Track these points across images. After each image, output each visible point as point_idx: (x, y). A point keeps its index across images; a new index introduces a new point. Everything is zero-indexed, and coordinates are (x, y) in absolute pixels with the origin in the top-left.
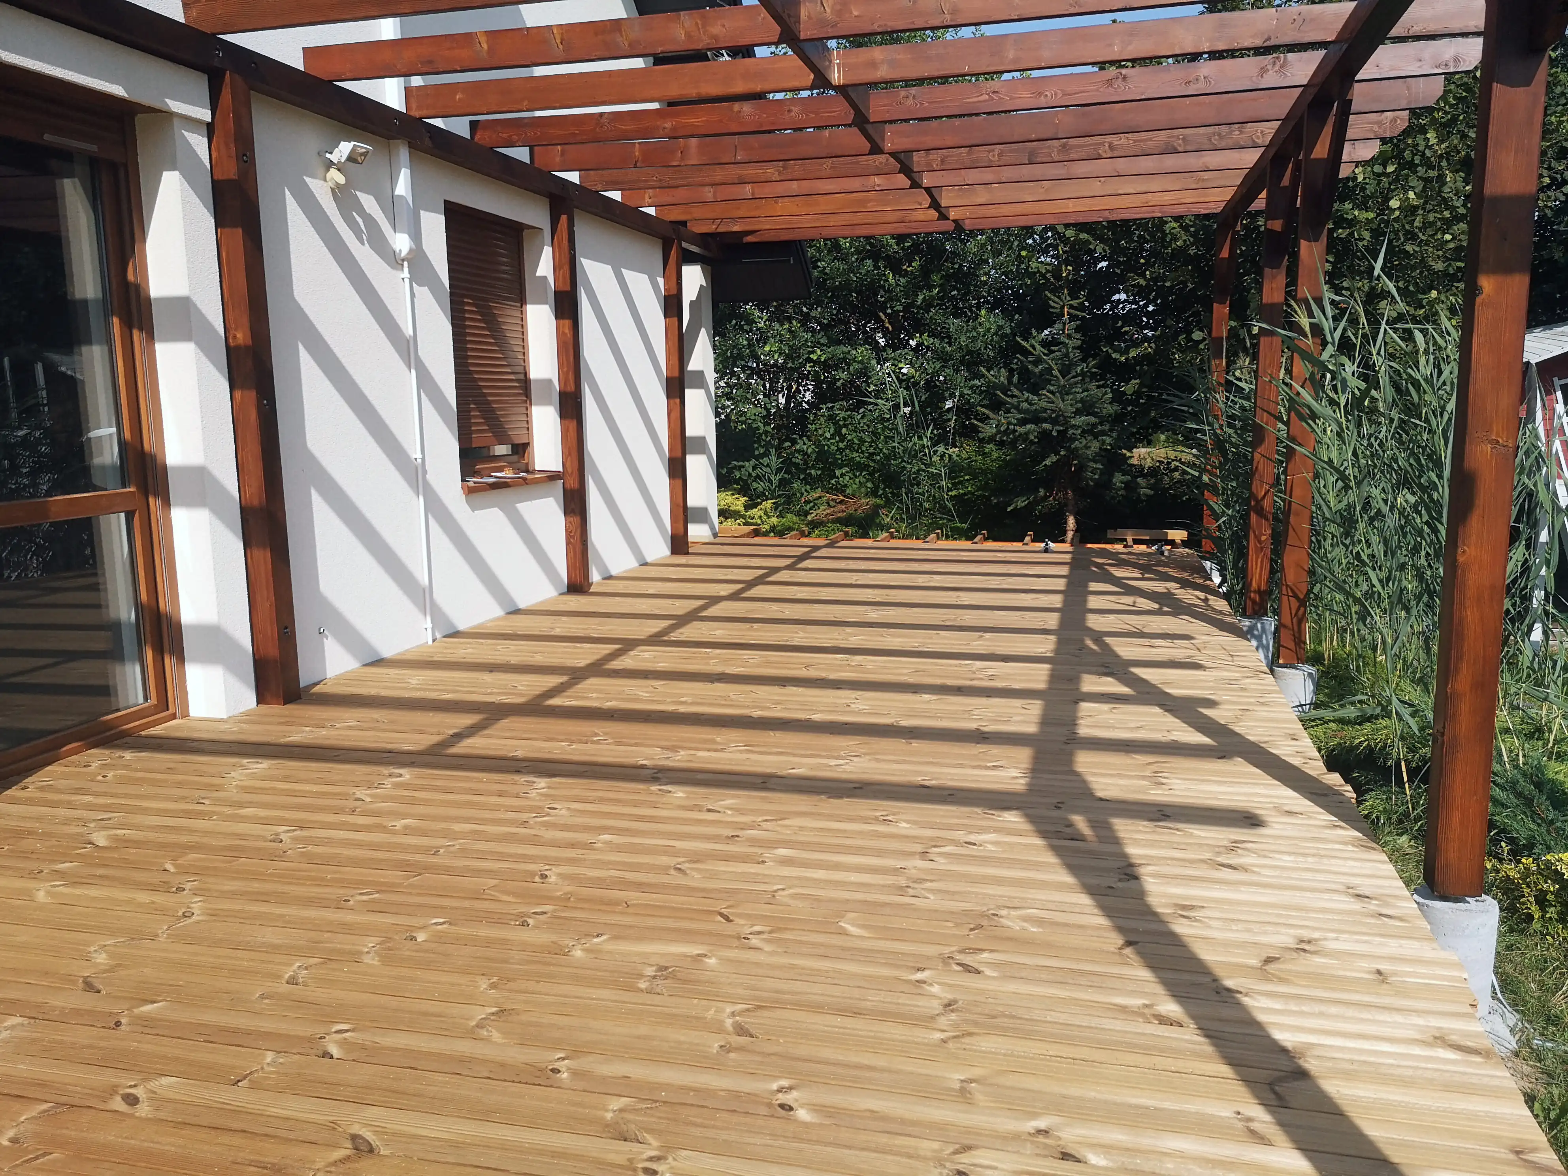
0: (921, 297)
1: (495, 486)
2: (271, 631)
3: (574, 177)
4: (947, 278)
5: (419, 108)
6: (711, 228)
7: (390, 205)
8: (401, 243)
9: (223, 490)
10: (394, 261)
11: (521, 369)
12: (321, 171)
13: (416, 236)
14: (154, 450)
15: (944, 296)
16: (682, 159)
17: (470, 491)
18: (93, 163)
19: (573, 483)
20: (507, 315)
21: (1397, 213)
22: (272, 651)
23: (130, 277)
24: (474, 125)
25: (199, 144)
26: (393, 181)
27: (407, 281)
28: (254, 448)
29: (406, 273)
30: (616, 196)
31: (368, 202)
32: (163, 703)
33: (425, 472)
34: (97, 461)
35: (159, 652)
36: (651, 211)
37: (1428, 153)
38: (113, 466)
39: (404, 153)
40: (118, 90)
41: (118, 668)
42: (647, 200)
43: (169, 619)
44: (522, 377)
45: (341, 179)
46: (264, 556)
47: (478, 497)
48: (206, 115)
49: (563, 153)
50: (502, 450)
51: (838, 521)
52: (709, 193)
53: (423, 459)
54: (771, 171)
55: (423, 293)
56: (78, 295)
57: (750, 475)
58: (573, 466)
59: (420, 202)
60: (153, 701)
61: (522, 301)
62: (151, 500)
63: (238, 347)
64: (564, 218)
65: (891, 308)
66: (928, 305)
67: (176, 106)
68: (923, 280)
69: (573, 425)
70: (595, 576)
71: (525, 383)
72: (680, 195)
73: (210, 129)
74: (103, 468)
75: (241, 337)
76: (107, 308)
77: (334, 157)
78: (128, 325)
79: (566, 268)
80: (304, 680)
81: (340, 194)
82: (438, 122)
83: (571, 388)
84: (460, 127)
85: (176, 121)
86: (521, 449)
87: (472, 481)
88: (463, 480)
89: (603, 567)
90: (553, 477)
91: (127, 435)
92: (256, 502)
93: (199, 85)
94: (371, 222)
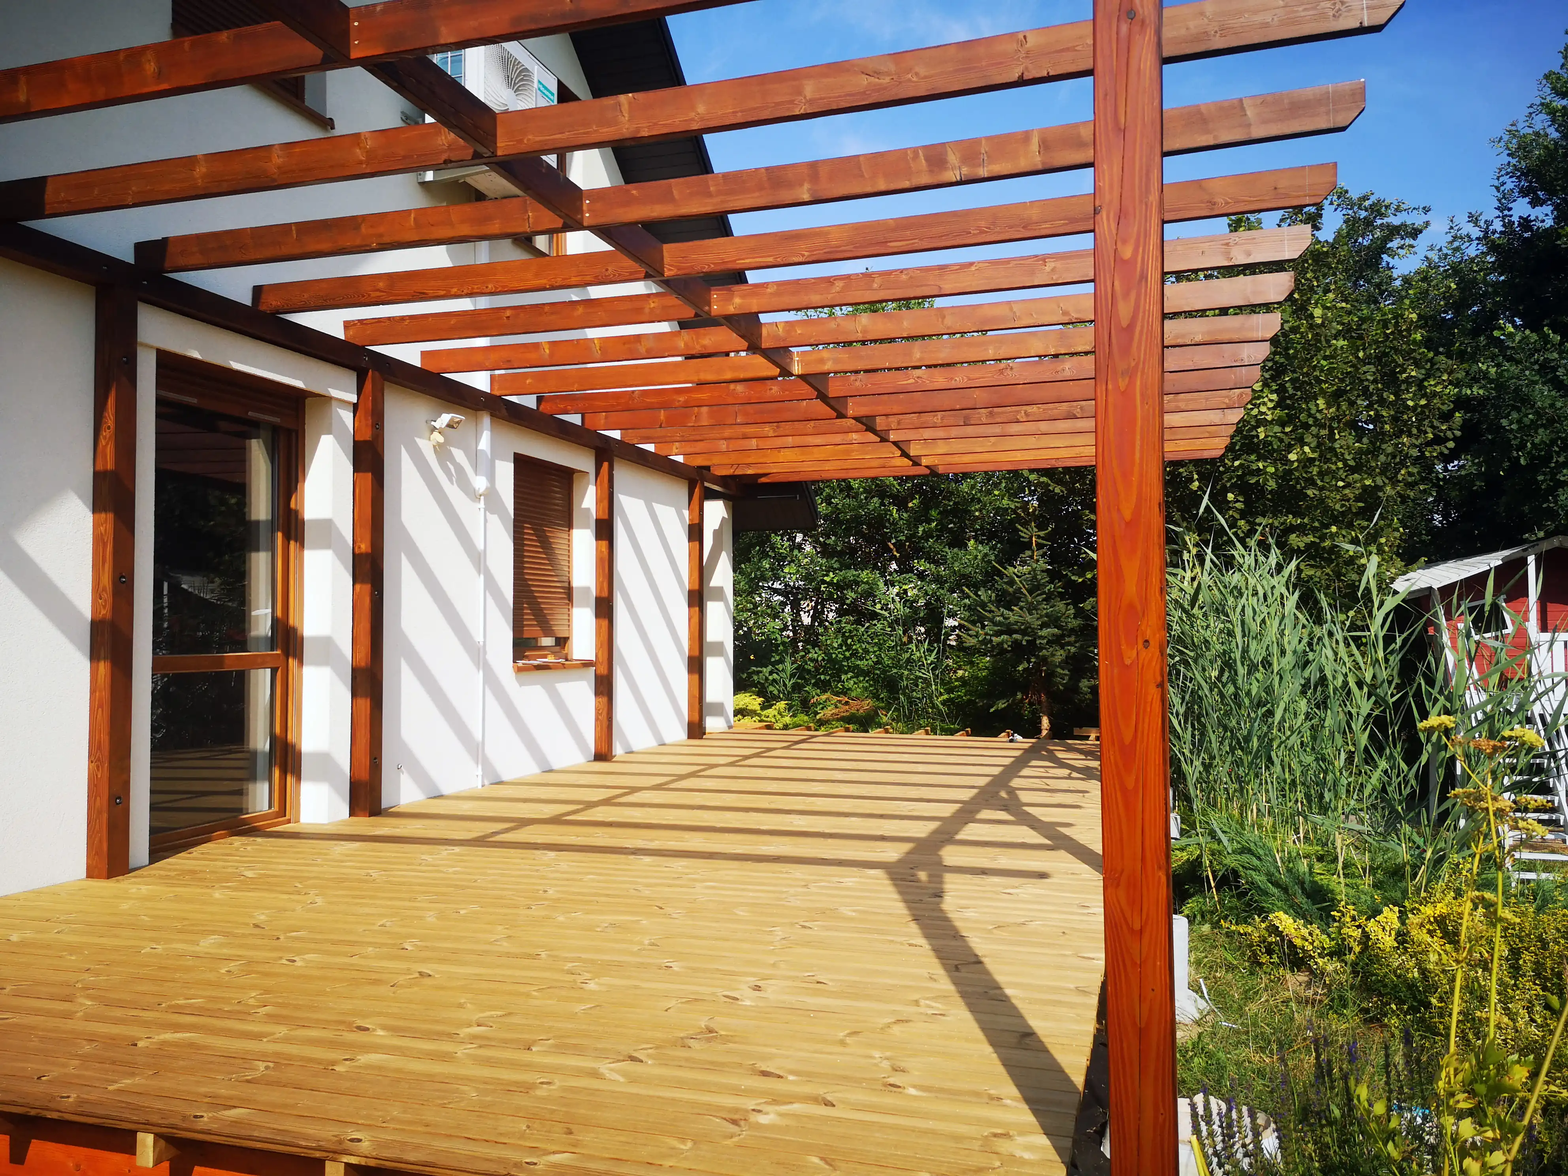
0: (921, 529)
1: (539, 668)
2: (365, 761)
3: (616, 434)
4: (944, 513)
5: (499, 389)
6: (729, 472)
7: (475, 457)
8: (480, 483)
9: (341, 655)
10: (475, 496)
11: (565, 579)
12: (427, 433)
13: (491, 478)
14: (297, 625)
15: (942, 529)
16: (695, 421)
17: (519, 670)
18: (275, 430)
19: (603, 670)
20: (558, 538)
21: (1296, 464)
22: (364, 775)
23: (293, 505)
24: (539, 400)
25: (347, 417)
26: (477, 442)
27: (482, 511)
28: (366, 625)
29: (482, 505)
30: (650, 447)
31: (459, 455)
32: (283, 812)
33: (485, 653)
34: (253, 633)
35: (284, 773)
36: (680, 459)
37: (1319, 416)
38: (266, 637)
39: (486, 420)
40: (299, 384)
41: (251, 786)
42: (675, 451)
43: (293, 747)
44: (566, 585)
45: (441, 439)
46: (365, 704)
47: (525, 675)
48: (354, 398)
49: (606, 417)
50: (547, 641)
51: (842, 719)
52: (723, 445)
53: (484, 642)
54: (768, 430)
55: (494, 519)
56: (254, 517)
57: (767, 679)
58: (604, 657)
59: (496, 454)
60: (275, 808)
61: (570, 526)
62: (290, 660)
63: (361, 555)
64: (606, 465)
65: (896, 537)
66: (928, 535)
67: (334, 393)
68: (921, 516)
69: (605, 623)
70: (618, 750)
71: (569, 592)
72: (699, 447)
73: (355, 407)
74: (257, 639)
75: (364, 547)
76: (273, 526)
77: (437, 424)
78: (287, 538)
79: (606, 503)
80: (384, 804)
81: (441, 451)
82: (514, 399)
83: (605, 594)
84: (529, 401)
85: (334, 403)
86: (562, 642)
87: (521, 663)
88: (514, 662)
89: (625, 743)
90: (587, 664)
91: (279, 613)
92: (363, 664)
93: (351, 379)
94: (459, 469)
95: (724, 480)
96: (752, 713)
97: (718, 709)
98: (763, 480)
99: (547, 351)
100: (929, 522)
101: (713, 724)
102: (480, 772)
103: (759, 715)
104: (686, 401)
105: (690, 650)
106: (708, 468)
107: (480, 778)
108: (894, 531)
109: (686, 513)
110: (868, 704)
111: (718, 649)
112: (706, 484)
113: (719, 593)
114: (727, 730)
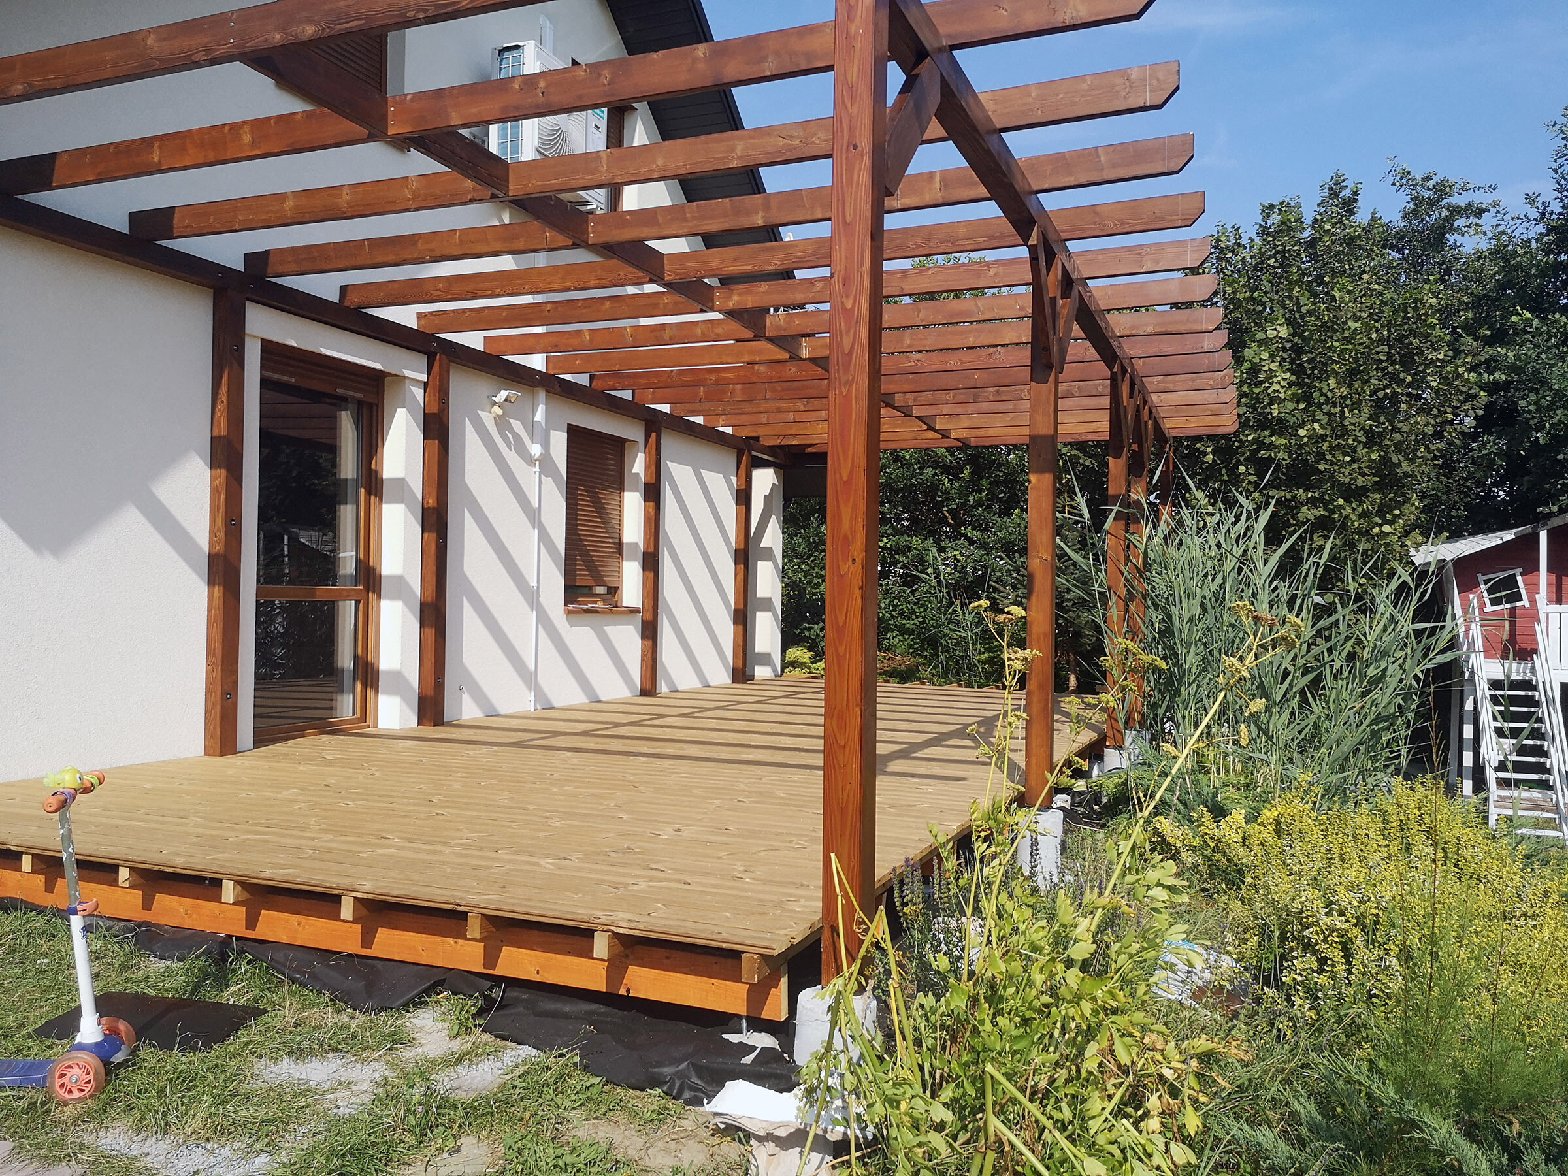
0: (971, 498)
1: (587, 611)
2: (430, 679)
3: (665, 408)
5: (553, 369)
6: (772, 443)
7: (531, 427)
8: (536, 450)
9: (413, 592)
10: (530, 461)
11: (617, 535)
12: (488, 407)
13: (546, 445)
14: (376, 566)
16: (731, 398)
17: (569, 612)
18: (360, 403)
19: (648, 617)
20: (609, 498)
22: (430, 692)
23: (373, 467)
24: (592, 378)
25: (419, 393)
26: (534, 415)
27: (537, 474)
28: (432, 568)
29: (537, 469)
30: (699, 420)
31: (517, 425)
32: (363, 718)
33: (538, 596)
34: (342, 572)
35: (365, 686)
36: (729, 430)
38: (352, 575)
39: (542, 395)
40: (378, 366)
41: (339, 697)
42: (721, 423)
43: (372, 665)
44: (617, 541)
45: (500, 412)
46: (431, 632)
47: (573, 617)
48: (424, 378)
49: (653, 392)
50: (601, 590)
52: (764, 418)
53: (538, 587)
54: (798, 404)
55: (548, 481)
56: (343, 476)
57: (818, 635)
58: (649, 605)
59: (550, 423)
60: (358, 715)
61: (621, 489)
62: (370, 595)
63: (428, 508)
64: (654, 434)
67: (407, 373)
68: (973, 485)
69: (651, 575)
70: (663, 688)
71: (619, 546)
72: (744, 419)
73: (426, 384)
74: (345, 576)
75: (431, 502)
76: (358, 483)
77: (497, 399)
78: (369, 493)
79: (653, 468)
80: (447, 718)
81: (500, 421)
82: (568, 377)
83: (651, 550)
84: (583, 379)
85: (407, 381)
86: (614, 591)
87: (571, 607)
88: (566, 605)
89: (670, 683)
90: (633, 611)
91: (361, 556)
92: (429, 600)
93: (422, 360)
94: (517, 437)
95: (771, 450)
96: (803, 665)
97: (765, 659)
98: (810, 450)
99: (588, 337)
100: (980, 491)
101: (761, 672)
102: (533, 698)
103: (809, 668)
104: (717, 380)
105: (735, 603)
106: (757, 439)
107: (533, 702)
108: (947, 499)
109: (734, 479)
110: (909, 661)
111: (766, 604)
112: (754, 453)
113: (768, 554)
114: (774, 678)
